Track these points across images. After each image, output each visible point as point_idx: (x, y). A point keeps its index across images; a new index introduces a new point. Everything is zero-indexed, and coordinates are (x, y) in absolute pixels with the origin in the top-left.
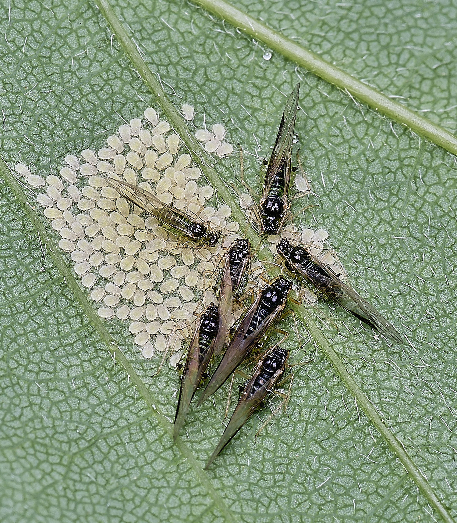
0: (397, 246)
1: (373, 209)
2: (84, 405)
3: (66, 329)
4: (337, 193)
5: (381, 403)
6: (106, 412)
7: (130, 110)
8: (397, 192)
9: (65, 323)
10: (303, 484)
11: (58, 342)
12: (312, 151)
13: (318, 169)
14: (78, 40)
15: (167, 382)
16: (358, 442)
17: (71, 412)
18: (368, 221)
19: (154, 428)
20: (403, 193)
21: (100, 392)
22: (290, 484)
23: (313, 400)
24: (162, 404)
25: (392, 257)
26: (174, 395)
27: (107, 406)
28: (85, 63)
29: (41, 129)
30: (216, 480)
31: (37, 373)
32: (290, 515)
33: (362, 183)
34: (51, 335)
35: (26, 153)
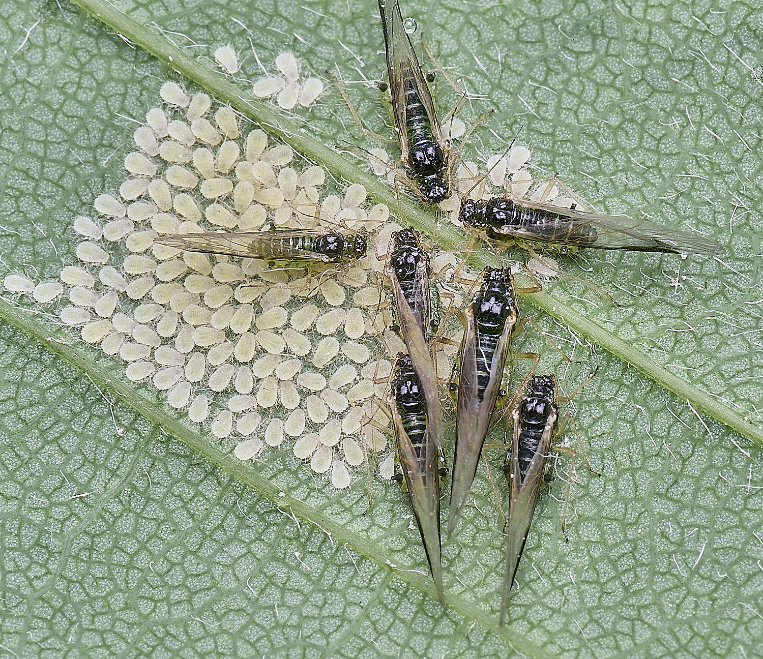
0: (640, 118)
1: (578, 75)
2: (282, 615)
3: (199, 507)
4: (511, 76)
5: (730, 388)
6: (321, 608)
7: (137, 99)
8: (602, 30)
9: (194, 497)
10: (669, 572)
11: (198, 534)
12: (443, 27)
13: (466, 52)
14: (7, 24)
15: (392, 510)
16: (723, 467)
17: (268, 636)
18: (579, 97)
19: (404, 595)
20: (612, 28)
21: (297, 581)
22: (651, 582)
23: (624, 430)
24: (398, 551)
25: (641, 139)
26: (411, 527)
27: (318, 598)
28: (35, 56)
29: (17, 199)
30: (535, 631)
31: (190, 601)
32: (671, 632)
33: (542, 41)
34: (183, 528)
35: (12, 253)
